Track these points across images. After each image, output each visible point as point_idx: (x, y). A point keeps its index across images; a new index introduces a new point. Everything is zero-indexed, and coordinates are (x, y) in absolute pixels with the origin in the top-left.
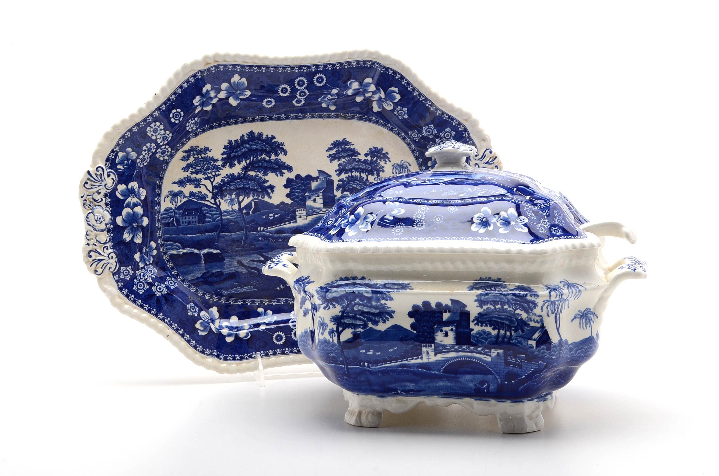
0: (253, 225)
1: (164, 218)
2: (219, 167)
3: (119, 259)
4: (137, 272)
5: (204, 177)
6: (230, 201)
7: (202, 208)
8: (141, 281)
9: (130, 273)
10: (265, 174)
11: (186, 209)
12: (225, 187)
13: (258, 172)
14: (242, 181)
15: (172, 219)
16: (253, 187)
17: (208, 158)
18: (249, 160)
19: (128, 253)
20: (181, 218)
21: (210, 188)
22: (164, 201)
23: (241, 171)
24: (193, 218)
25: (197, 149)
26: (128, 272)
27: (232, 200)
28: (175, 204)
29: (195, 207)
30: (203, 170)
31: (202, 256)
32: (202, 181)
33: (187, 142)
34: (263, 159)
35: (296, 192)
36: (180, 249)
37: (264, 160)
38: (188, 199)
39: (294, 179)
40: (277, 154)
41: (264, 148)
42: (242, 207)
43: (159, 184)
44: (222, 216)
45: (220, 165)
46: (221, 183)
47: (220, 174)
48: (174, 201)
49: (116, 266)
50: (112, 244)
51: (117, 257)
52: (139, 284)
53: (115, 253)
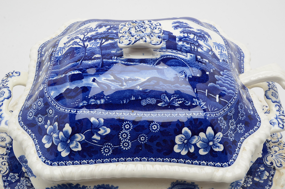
3: (10, 167)
4: (22, 178)
9: (16, 178)
26: (14, 177)
49: (6, 171)
50: (8, 157)
51: (9, 165)
52: (21, 186)
53: (8, 162)
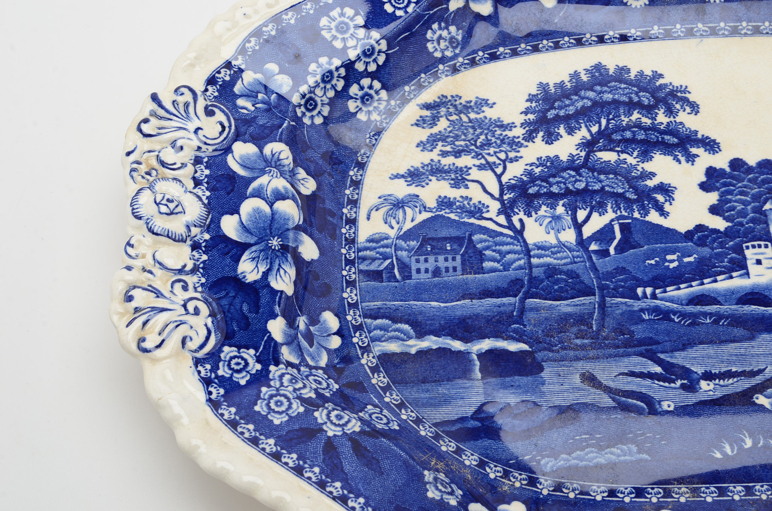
0: (621, 281)
1: (364, 259)
2: (516, 140)
3: (218, 322)
4: (272, 368)
5: (477, 162)
6: (551, 222)
7: (470, 235)
8: (282, 392)
9: (249, 368)
10: (646, 156)
11: (430, 239)
12: (536, 188)
13: (623, 152)
14: (580, 175)
15: (388, 261)
16: (613, 188)
17: (487, 121)
18: (597, 125)
19: (250, 312)
20: (413, 259)
21: (495, 190)
22: (368, 219)
23: (578, 152)
24: (446, 260)
25: (457, 103)
26: (243, 362)
27: (557, 218)
28: (396, 226)
29: (454, 232)
30: (473, 147)
31: (475, 357)
32: (470, 171)
33: (429, 82)
34: (634, 123)
35: (735, 201)
36: (410, 338)
37: (639, 125)
38: (433, 215)
39: (728, 170)
40: (670, 111)
41: (636, 99)
42: (585, 237)
43: (354, 178)
44: (530, 257)
45: (519, 137)
46: (523, 177)
47: (521, 157)
48: (394, 218)
49: (207, 338)
50: (203, 280)
51: (212, 315)
52: (275, 399)
53: (206, 301)
